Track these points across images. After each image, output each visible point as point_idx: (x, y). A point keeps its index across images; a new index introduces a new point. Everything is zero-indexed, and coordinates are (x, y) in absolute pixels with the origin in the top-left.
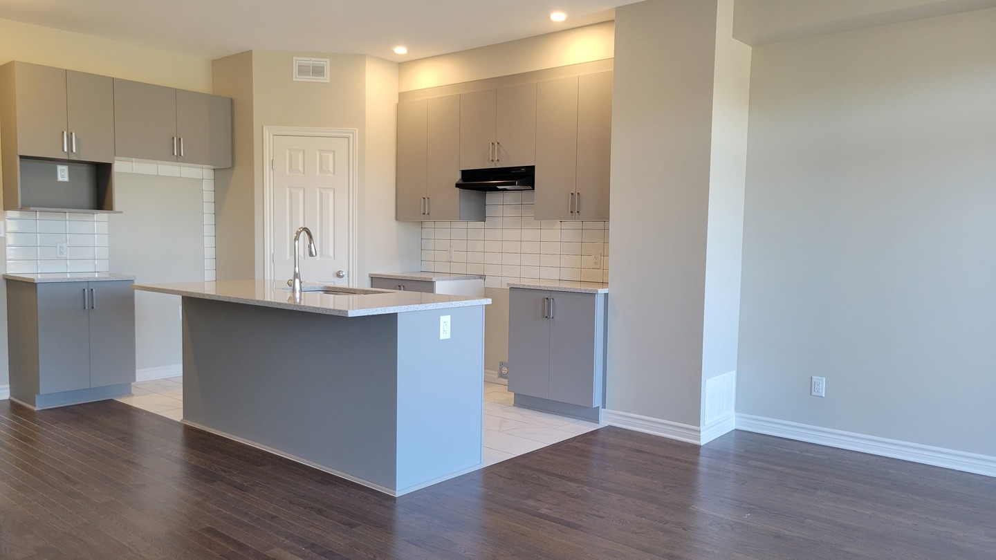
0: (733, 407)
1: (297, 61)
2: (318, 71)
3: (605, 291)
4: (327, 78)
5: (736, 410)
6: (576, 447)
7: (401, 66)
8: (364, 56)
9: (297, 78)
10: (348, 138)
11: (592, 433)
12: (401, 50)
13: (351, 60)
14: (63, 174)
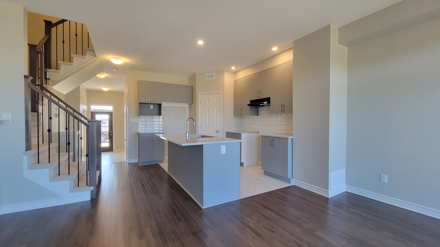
0: (344, 183)
1: (207, 74)
2: (212, 76)
3: (292, 137)
4: (214, 78)
5: (346, 184)
6: (278, 194)
7: (235, 73)
8: (224, 71)
9: (207, 79)
10: (220, 93)
11: (286, 188)
12: (233, 68)
13: (220, 72)
14: (152, 107)
